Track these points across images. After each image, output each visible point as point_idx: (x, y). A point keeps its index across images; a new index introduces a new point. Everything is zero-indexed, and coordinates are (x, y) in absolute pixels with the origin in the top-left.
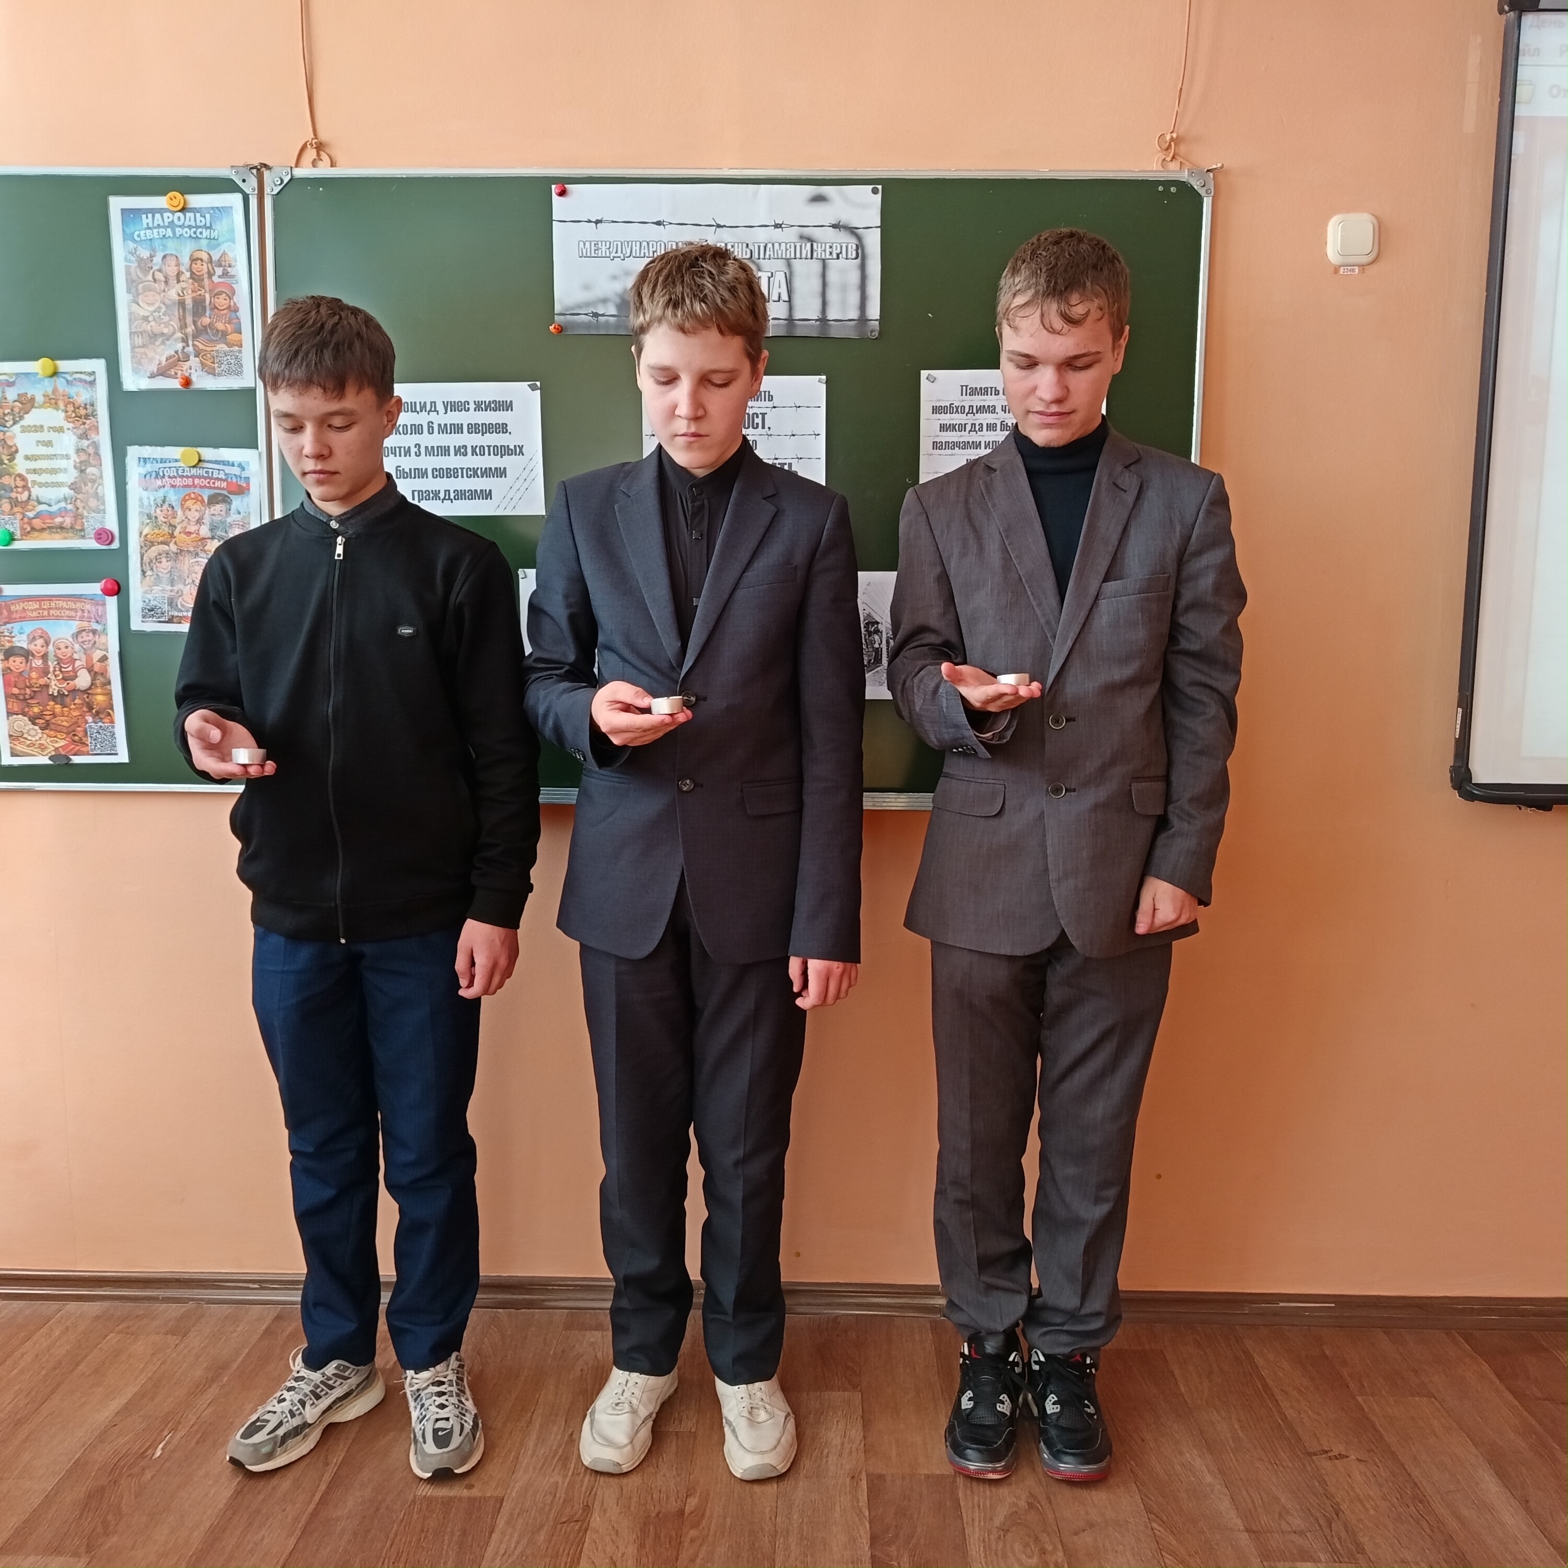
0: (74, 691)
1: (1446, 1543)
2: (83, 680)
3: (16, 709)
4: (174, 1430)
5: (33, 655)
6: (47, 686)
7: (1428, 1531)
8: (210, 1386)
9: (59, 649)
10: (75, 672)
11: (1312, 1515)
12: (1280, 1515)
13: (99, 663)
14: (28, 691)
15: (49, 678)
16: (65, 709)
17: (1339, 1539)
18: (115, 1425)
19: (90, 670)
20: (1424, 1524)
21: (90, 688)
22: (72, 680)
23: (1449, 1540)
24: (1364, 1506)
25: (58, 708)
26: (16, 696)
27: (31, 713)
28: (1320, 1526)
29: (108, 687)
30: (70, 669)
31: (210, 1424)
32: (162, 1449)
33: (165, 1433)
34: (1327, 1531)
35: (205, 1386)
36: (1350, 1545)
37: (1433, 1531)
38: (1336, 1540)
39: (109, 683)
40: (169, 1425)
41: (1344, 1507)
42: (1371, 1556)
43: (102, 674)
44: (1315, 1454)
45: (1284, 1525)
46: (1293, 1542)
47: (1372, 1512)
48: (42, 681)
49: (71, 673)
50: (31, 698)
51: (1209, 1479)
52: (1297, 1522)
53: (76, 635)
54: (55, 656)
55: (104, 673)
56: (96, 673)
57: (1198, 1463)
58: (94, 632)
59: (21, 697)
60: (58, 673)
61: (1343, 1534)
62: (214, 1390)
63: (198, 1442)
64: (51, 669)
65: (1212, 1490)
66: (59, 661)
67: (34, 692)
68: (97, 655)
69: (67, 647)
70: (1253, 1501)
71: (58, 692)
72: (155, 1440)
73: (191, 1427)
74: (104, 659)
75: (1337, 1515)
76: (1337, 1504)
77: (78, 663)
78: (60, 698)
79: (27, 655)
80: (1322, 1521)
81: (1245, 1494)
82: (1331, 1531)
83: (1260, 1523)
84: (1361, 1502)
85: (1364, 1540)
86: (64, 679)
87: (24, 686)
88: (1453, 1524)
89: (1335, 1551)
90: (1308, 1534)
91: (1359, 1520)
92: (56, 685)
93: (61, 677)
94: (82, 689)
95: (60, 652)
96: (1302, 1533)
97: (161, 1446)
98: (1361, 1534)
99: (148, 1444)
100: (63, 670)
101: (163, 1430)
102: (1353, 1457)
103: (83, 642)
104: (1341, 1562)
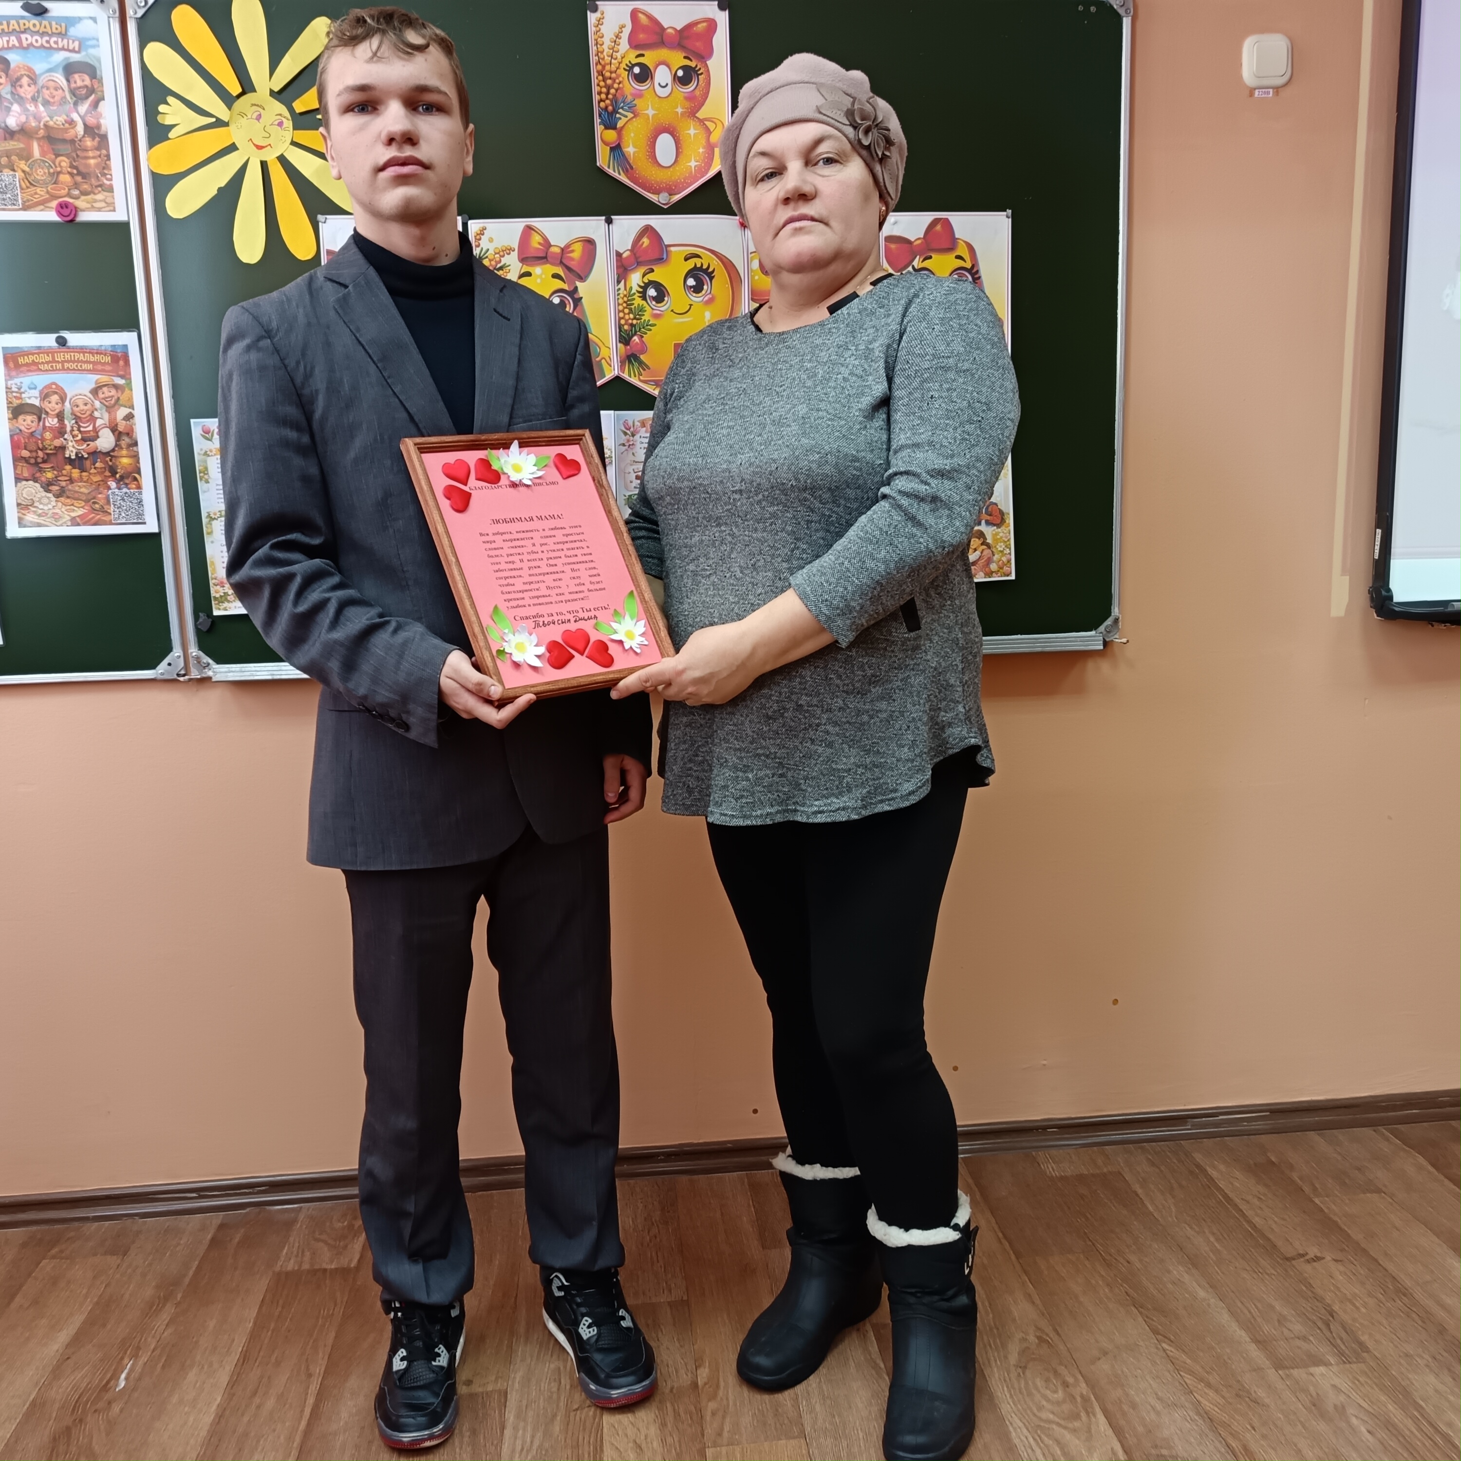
0: (95, 454)
1: (1441, 1332)
2: (106, 441)
3: (26, 474)
4: (135, 1356)
5: (47, 413)
6: (63, 448)
7: (1420, 1322)
8: (164, 1306)
9: (77, 406)
10: (96, 431)
11: (1309, 1319)
12: (1279, 1321)
13: (124, 422)
14: (40, 454)
15: (65, 439)
16: (84, 474)
17: (1341, 1339)
18: (68, 1358)
19: (114, 429)
20: (1414, 1315)
21: (113, 450)
22: (93, 441)
23: (1442, 1330)
24: (1354, 1305)
25: (76, 473)
26: (26, 460)
27: (43, 479)
28: (1319, 1328)
29: (135, 448)
30: (90, 428)
31: (173, 1346)
32: (126, 1379)
33: (126, 1361)
34: (1328, 1334)
35: (158, 1305)
36: (1353, 1345)
37: (1424, 1322)
38: (1339, 1341)
39: (136, 444)
40: (128, 1352)
41: (1336, 1308)
42: (1376, 1354)
43: (128, 434)
44: (1294, 1259)
45: (1286, 1332)
46: (1299, 1348)
47: (1363, 1310)
48: (58, 442)
49: (92, 434)
50: (44, 461)
51: (1202, 1294)
52: (1298, 1327)
53: (95, 392)
54: (73, 414)
55: (129, 433)
56: (120, 433)
57: (1186, 1278)
58: (116, 387)
59: (32, 461)
60: (76, 432)
61: (1344, 1335)
62: (169, 1310)
63: (163, 1367)
64: (68, 429)
65: (1209, 1305)
66: (77, 419)
67: (48, 454)
68: (122, 412)
69: (86, 404)
70: (1250, 1312)
71: (77, 454)
72: (115, 1370)
73: (153, 1351)
74: (130, 417)
75: (1333, 1317)
76: (1329, 1305)
77: (99, 422)
78: (78, 462)
79: (39, 413)
80: (1320, 1324)
81: (1239, 1304)
82: (1331, 1332)
83: (1263, 1332)
84: (1350, 1301)
85: (1364, 1338)
86: (84, 440)
87: (35, 448)
88: (1441, 1314)
89: (1341, 1354)
90: (1311, 1338)
91: (1354, 1320)
92: (73, 447)
93: (80, 437)
94: (104, 451)
95: (77, 409)
96: (1305, 1339)
97: (123, 1376)
98: (1360, 1333)
99: (109, 1376)
100: (82, 429)
101: (122, 1359)
102: (1328, 1258)
103: (104, 399)
104: (1350, 1363)
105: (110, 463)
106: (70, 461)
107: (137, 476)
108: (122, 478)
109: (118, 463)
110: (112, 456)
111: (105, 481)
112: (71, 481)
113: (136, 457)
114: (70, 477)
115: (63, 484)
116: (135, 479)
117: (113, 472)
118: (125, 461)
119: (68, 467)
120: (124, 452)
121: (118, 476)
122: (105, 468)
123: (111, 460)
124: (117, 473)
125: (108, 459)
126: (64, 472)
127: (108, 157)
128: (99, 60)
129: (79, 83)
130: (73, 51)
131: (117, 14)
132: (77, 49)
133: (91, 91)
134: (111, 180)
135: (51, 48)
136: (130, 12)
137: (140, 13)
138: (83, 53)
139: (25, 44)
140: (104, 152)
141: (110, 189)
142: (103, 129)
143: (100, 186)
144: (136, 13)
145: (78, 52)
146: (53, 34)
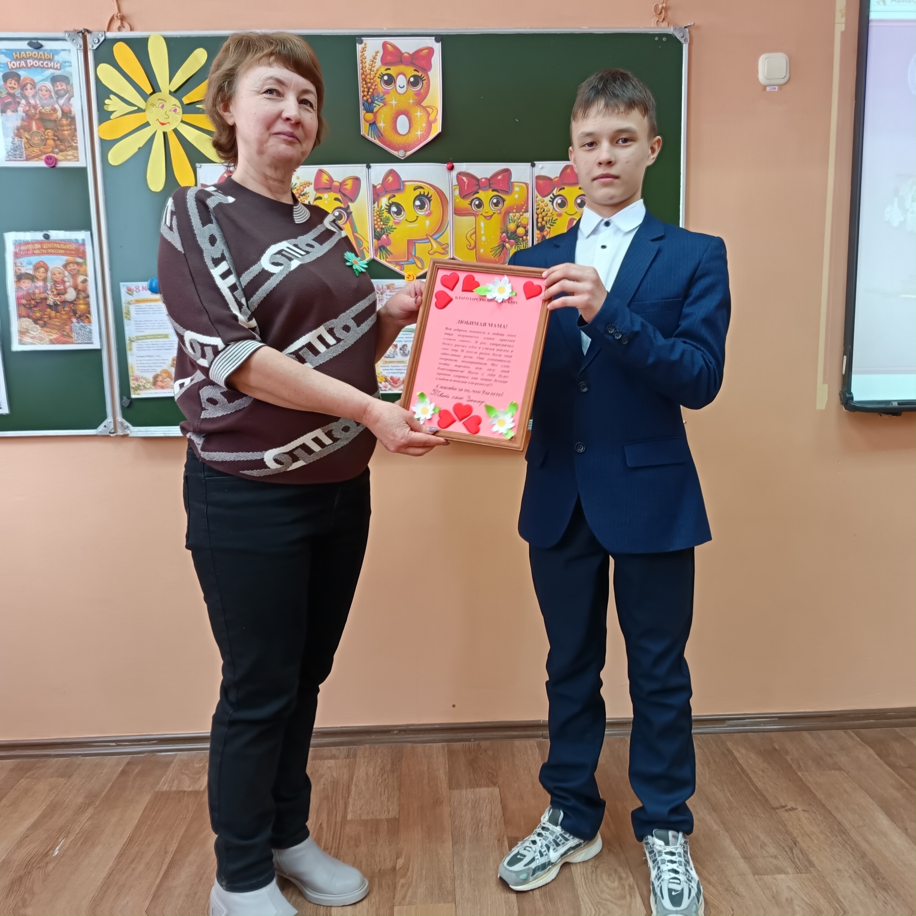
0: (64, 302)
1: (862, 857)
2: (71, 295)
3: (24, 314)
4: (66, 837)
5: (37, 279)
6: (46, 299)
7: (850, 850)
8: (87, 809)
9: (55, 274)
10: (65, 289)
11: (780, 845)
12: (761, 846)
13: (82, 284)
14: (33, 302)
15: (47, 294)
16: (58, 314)
17: (799, 859)
18: (27, 837)
19: (76, 288)
20: (848, 846)
21: (75, 300)
22: (63, 294)
23: (864, 856)
24: (811, 838)
25: (53, 313)
26: (24, 305)
27: (34, 317)
28: (786, 851)
29: (87, 299)
30: (62, 287)
31: (89, 832)
32: (59, 850)
33: (60, 840)
34: (791, 855)
35: (84, 808)
36: (805, 862)
37: (853, 850)
38: (797, 860)
39: (88, 297)
40: (62, 835)
41: (799, 839)
42: (819, 868)
43: (83, 291)
44: (777, 809)
45: (764, 852)
46: (771, 863)
47: (816, 842)
48: (43, 296)
49: (64, 291)
50: (35, 306)
51: (715, 827)
52: (772, 850)
53: (65, 266)
54: (52, 279)
55: (85, 290)
56: (79, 290)
57: (708, 818)
58: (78, 264)
59: (28, 306)
60: (54, 290)
61: (800, 856)
62: (90, 811)
63: (82, 844)
64: (49, 288)
65: (719, 834)
66: (55, 282)
67: (37, 303)
68: (81, 278)
69: (59, 273)
70: (744, 840)
71: (54, 302)
72: (53, 844)
73: (77, 834)
74: (85, 281)
75: (795, 844)
76: (795, 838)
77: (67, 284)
78: (55, 307)
79: (32, 278)
80: (787, 849)
81: (738, 835)
82: (793, 854)
83: (750, 852)
84: (808, 836)
85: (813, 858)
86: (58, 294)
88: (864, 846)
89: (797, 867)
90: (779, 857)
91: (809, 847)
92: (52, 298)
93: (55, 292)
94: (70, 301)
95: (54, 276)
96: (775, 857)
97: (58, 848)
98: (811, 855)
99: (49, 848)
100: (57, 288)
101: (58, 838)
102: (800, 809)
103: (70, 270)
104: (801, 873)
105: (73, 308)
106: (50, 306)
107: (88, 315)
108: (80, 316)
109: (77, 308)
110: (74, 304)
111: (70, 318)
112: (50, 318)
113: (88, 304)
114: (49, 315)
115: (46, 320)
116: (87, 317)
117: (75, 313)
118: (82, 307)
119: (49, 310)
120: (81, 302)
121: (77, 315)
122: (70, 311)
123: (73, 306)
124: (76, 313)
125: (72, 305)
126: (46, 313)
127: (75, 130)
128: (71, 74)
129: (60, 88)
130: (57, 69)
131: (82, 48)
132: (59, 68)
133: (67, 92)
134: (76, 143)
135: (44, 67)
136: (89, 46)
137: (95, 47)
138: (62, 70)
139: (29, 65)
140: (73, 127)
141: (76, 148)
142: (73, 113)
143: (71, 147)
144: (93, 46)
145: (60, 70)
146: (45, 60)
